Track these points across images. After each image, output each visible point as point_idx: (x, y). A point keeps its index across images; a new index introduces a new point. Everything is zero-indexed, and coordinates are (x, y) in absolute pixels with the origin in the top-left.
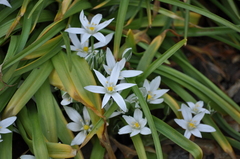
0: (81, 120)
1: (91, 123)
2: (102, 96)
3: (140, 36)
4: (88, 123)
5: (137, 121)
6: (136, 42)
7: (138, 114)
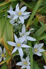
0: (2, 52)
1: (5, 54)
2: (14, 47)
3: (42, 18)
4: (4, 54)
5: (26, 62)
6: (39, 21)
7: (28, 59)
